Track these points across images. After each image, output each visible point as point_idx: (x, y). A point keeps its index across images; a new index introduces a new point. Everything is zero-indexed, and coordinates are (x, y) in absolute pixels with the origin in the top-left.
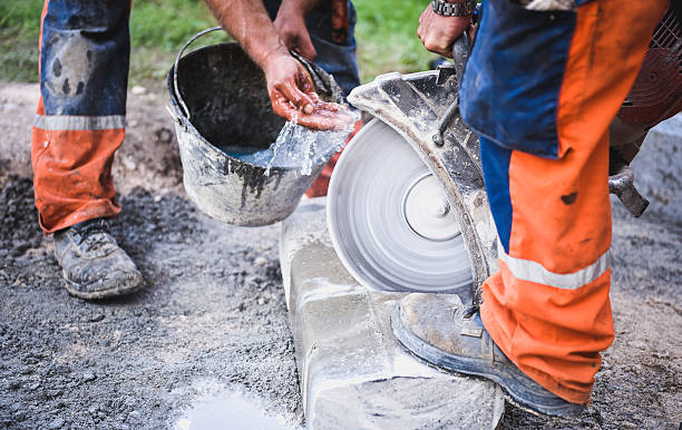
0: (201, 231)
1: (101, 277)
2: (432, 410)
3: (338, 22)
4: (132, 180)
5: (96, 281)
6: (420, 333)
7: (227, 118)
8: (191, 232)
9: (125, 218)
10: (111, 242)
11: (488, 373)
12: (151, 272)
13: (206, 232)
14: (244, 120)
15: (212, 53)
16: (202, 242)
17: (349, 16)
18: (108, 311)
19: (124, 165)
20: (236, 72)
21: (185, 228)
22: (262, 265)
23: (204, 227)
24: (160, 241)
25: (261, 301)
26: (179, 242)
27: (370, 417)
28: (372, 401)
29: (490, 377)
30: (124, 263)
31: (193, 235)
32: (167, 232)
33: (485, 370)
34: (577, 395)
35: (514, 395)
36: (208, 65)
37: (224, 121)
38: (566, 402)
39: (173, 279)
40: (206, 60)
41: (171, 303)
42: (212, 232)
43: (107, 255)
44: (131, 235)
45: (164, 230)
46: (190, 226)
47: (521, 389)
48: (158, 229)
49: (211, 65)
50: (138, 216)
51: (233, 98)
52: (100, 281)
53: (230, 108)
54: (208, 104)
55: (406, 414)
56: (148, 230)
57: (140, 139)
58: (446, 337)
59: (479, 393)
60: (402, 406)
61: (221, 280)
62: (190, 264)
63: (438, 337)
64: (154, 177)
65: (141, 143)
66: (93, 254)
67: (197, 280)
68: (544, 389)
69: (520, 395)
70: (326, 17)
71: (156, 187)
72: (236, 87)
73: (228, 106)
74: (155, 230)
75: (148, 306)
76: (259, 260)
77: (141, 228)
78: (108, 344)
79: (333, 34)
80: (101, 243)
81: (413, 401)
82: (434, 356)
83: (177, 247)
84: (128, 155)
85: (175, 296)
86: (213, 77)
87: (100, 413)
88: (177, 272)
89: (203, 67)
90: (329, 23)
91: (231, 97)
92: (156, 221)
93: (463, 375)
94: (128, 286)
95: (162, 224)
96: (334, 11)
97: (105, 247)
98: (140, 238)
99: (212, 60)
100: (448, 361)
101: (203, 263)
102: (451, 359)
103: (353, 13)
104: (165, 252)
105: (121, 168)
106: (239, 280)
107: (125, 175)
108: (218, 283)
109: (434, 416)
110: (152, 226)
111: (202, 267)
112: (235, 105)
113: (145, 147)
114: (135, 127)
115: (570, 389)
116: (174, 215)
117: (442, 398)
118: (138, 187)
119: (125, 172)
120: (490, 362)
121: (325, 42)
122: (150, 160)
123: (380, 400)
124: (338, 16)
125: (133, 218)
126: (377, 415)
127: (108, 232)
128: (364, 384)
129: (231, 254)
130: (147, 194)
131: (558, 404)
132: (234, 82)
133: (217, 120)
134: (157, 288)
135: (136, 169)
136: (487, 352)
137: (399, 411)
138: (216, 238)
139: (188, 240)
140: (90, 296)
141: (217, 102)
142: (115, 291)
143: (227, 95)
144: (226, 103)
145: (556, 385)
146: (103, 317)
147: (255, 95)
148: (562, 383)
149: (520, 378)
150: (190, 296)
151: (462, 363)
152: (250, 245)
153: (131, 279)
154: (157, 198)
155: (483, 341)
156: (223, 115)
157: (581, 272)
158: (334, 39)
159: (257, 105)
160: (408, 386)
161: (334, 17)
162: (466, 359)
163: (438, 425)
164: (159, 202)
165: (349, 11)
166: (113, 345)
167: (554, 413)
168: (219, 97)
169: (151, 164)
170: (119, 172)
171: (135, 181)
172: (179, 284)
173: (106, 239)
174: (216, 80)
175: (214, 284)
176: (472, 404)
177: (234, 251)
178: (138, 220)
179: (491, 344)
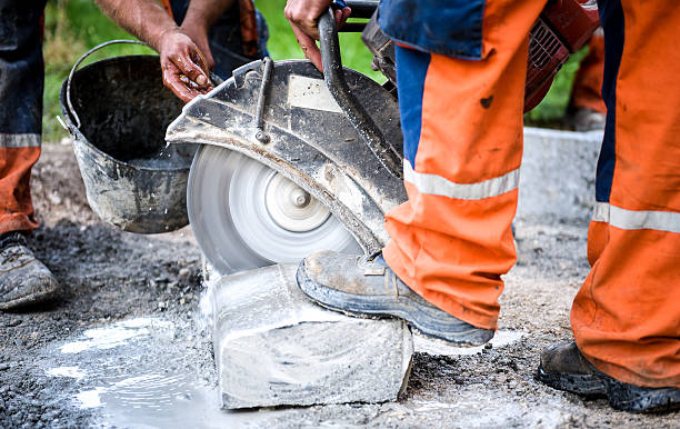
0: (125, 251)
1: (17, 285)
2: (341, 355)
3: (248, 35)
4: (57, 213)
5: (12, 289)
6: (325, 281)
7: (130, 131)
8: (116, 252)
9: (49, 243)
10: (28, 254)
11: (394, 309)
12: (72, 285)
13: (131, 251)
14: (147, 132)
15: (109, 65)
16: (126, 260)
17: (259, 29)
18: (26, 318)
19: (49, 200)
20: (136, 84)
21: (109, 249)
22: (186, 275)
23: (129, 248)
24: (83, 261)
25: (182, 301)
26: (102, 261)
27: (279, 365)
28: (280, 349)
29: (396, 313)
30: (39, 270)
31: (118, 254)
32: (91, 254)
33: (391, 306)
34: (482, 318)
35: (421, 328)
36: (105, 78)
37: (128, 133)
38: (473, 327)
39: (95, 290)
40: (104, 73)
41: (92, 310)
42: (136, 251)
43: (23, 266)
44: (55, 257)
45: (88, 252)
46: (114, 246)
47: (428, 320)
48: (82, 251)
49: (109, 78)
50: (62, 241)
51: (135, 111)
52: (16, 289)
53: (132, 120)
54: (110, 117)
55: (315, 360)
56: (71, 253)
57: (66, 176)
58: (350, 279)
59: (387, 335)
60: (311, 352)
61: (143, 288)
62: (113, 277)
63: (342, 281)
64: (80, 211)
65: (67, 180)
66: (9, 266)
67: (119, 289)
68: (450, 316)
69: (427, 326)
70: (234, 29)
71: (82, 219)
72: (138, 99)
73: (130, 119)
74: (79, 252)
75: (67, 311)
76: (182, 271)
77: (65, 251)
78: (25, 344)
79: (245, 47)
80: (17, 255)
81: (321, 346)
82: (339, 300)
83: (100, 265)
84: (53, 191)
85: (96, 305)
86: (112, 91)
87: (10, 393)
88: (98, 283)
89: (101, 80)
90: (239, 35)
91: (132, 110)
92: (79, 244)
93: (370, 316)
94: (44, 292)
95: (85, 246)
96: (243, 24)
97: (21, 258)
98: (64, 260)
99: (110, 72)
100: (353, 303)
101: (126, 276)
102: (357, 300)
103: (264, 27)
104: (87, 269)
105: (46, 202)
106: (162, 286)
107: (50, 210)
108: (140, 291)
109: (344, 361)
110: (76, 249)
111: (124, 279)
112: (138, 118)
113: (71, 184)
114: (60, 167)
115: (476, 312)
116: (98, 239)
117: (350, 342)
118: (64, 220)
119: (51, 206)
120: (394, 297)
121: (236, 56)
122: (76, 195)
123: (287, 348)
124: (246, 28)
125: (56, 243)
126: (286, 363)
127: (25, 245)
128: (271, 331)
129: (155, 268)
130: (73, 225)
131: (465, 330)
132: (135, 94)
133: (120, 133)
134: (78, 298)
135: (62, 203)
136: (391, 287)
137: (307, 357)
138: (140, 256)
139: (112, 259)
140: (6, 305)
141: (118, 115)
142: (31, 297)
143: (129, 107)
144: (129, 116)
145: (462, 309)
146: (21, 322)
147: (157, 107)
148: (466, 305)
149: (425, 309)
150: (111, 303)
151: (367, 302)
152: (174, 259)
153: (47, 285)
154: (83, 228)
155: (386, 278)
156: (128, 128)
157: (487, 182)
158: (246, 53)
159: (159, 116)
160: (314, 331)
161: (243, 30)
162: (372, 298)
163: (349, 371)
164: (85, 231)
165: (259, 23)
166: (29, 344)
167: (462, 340)
168: (121, 109)
169: (77, 199)
170: (44, 206)
171: (60, 214)
172: (102, 294)
173: (22, 251)
174: (115, 93)
175: (137, 292)
176: (381, 347)
177: (158, 265)
178: (62, 245)
179: (394, 279)
